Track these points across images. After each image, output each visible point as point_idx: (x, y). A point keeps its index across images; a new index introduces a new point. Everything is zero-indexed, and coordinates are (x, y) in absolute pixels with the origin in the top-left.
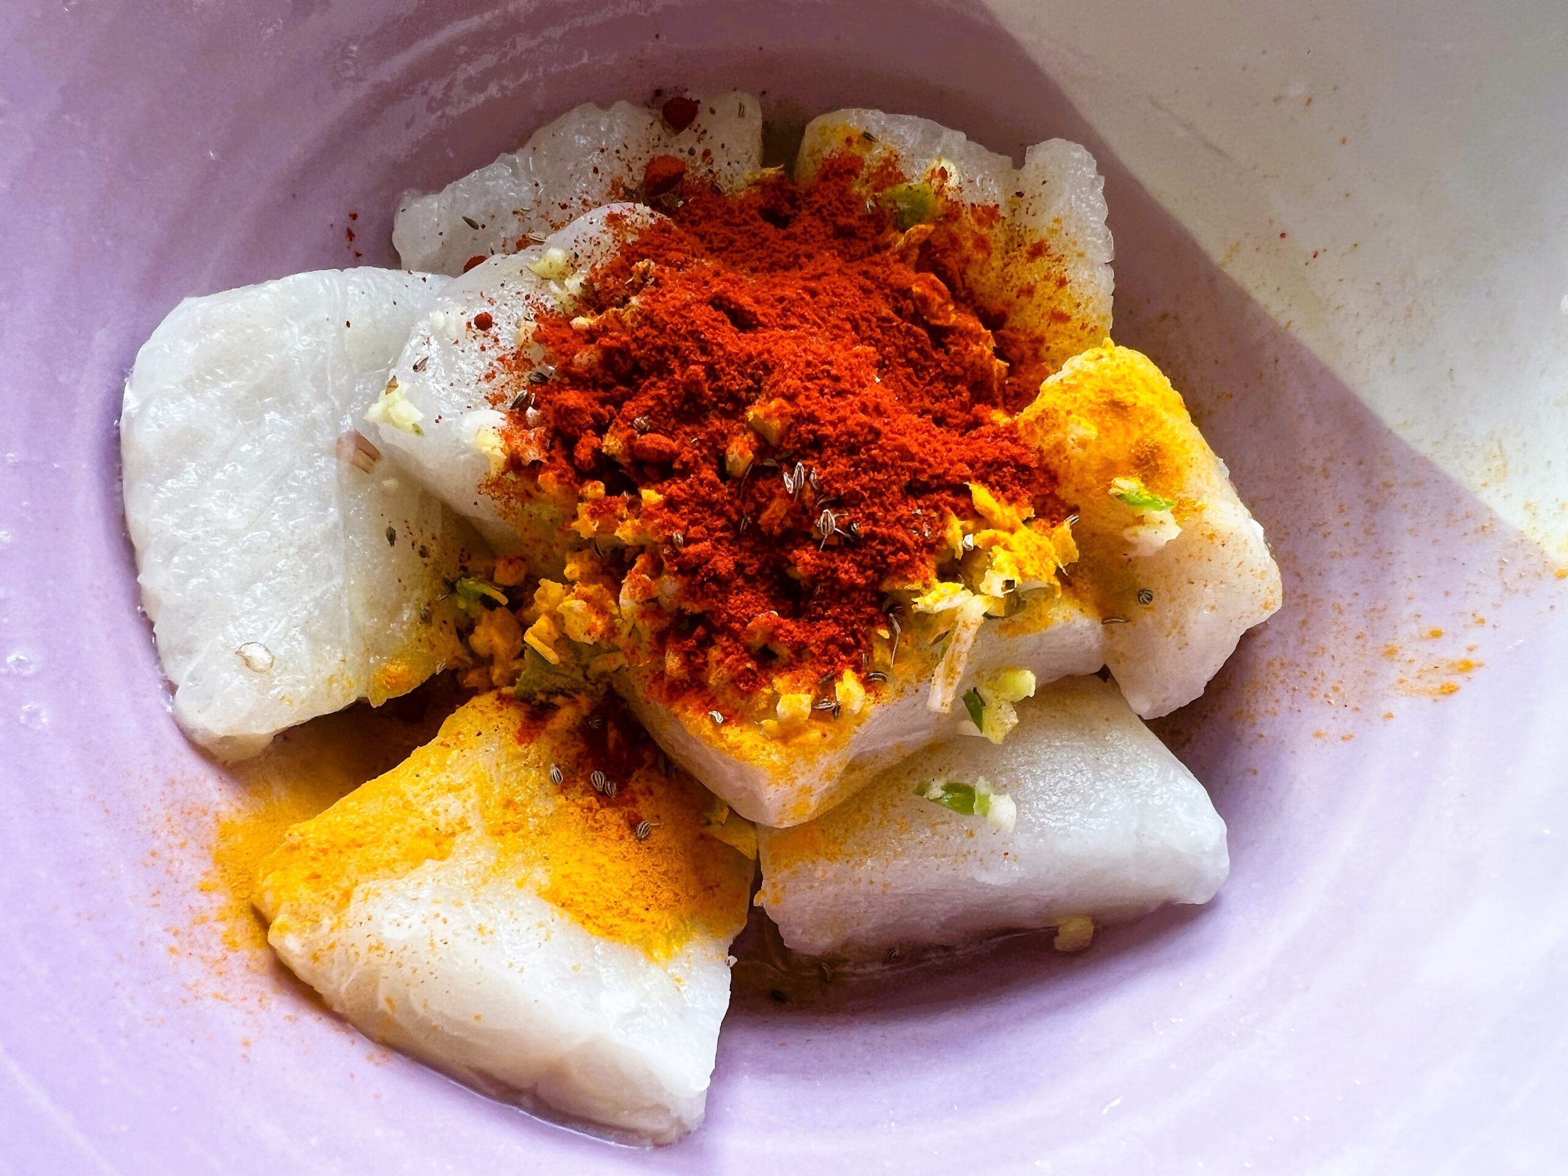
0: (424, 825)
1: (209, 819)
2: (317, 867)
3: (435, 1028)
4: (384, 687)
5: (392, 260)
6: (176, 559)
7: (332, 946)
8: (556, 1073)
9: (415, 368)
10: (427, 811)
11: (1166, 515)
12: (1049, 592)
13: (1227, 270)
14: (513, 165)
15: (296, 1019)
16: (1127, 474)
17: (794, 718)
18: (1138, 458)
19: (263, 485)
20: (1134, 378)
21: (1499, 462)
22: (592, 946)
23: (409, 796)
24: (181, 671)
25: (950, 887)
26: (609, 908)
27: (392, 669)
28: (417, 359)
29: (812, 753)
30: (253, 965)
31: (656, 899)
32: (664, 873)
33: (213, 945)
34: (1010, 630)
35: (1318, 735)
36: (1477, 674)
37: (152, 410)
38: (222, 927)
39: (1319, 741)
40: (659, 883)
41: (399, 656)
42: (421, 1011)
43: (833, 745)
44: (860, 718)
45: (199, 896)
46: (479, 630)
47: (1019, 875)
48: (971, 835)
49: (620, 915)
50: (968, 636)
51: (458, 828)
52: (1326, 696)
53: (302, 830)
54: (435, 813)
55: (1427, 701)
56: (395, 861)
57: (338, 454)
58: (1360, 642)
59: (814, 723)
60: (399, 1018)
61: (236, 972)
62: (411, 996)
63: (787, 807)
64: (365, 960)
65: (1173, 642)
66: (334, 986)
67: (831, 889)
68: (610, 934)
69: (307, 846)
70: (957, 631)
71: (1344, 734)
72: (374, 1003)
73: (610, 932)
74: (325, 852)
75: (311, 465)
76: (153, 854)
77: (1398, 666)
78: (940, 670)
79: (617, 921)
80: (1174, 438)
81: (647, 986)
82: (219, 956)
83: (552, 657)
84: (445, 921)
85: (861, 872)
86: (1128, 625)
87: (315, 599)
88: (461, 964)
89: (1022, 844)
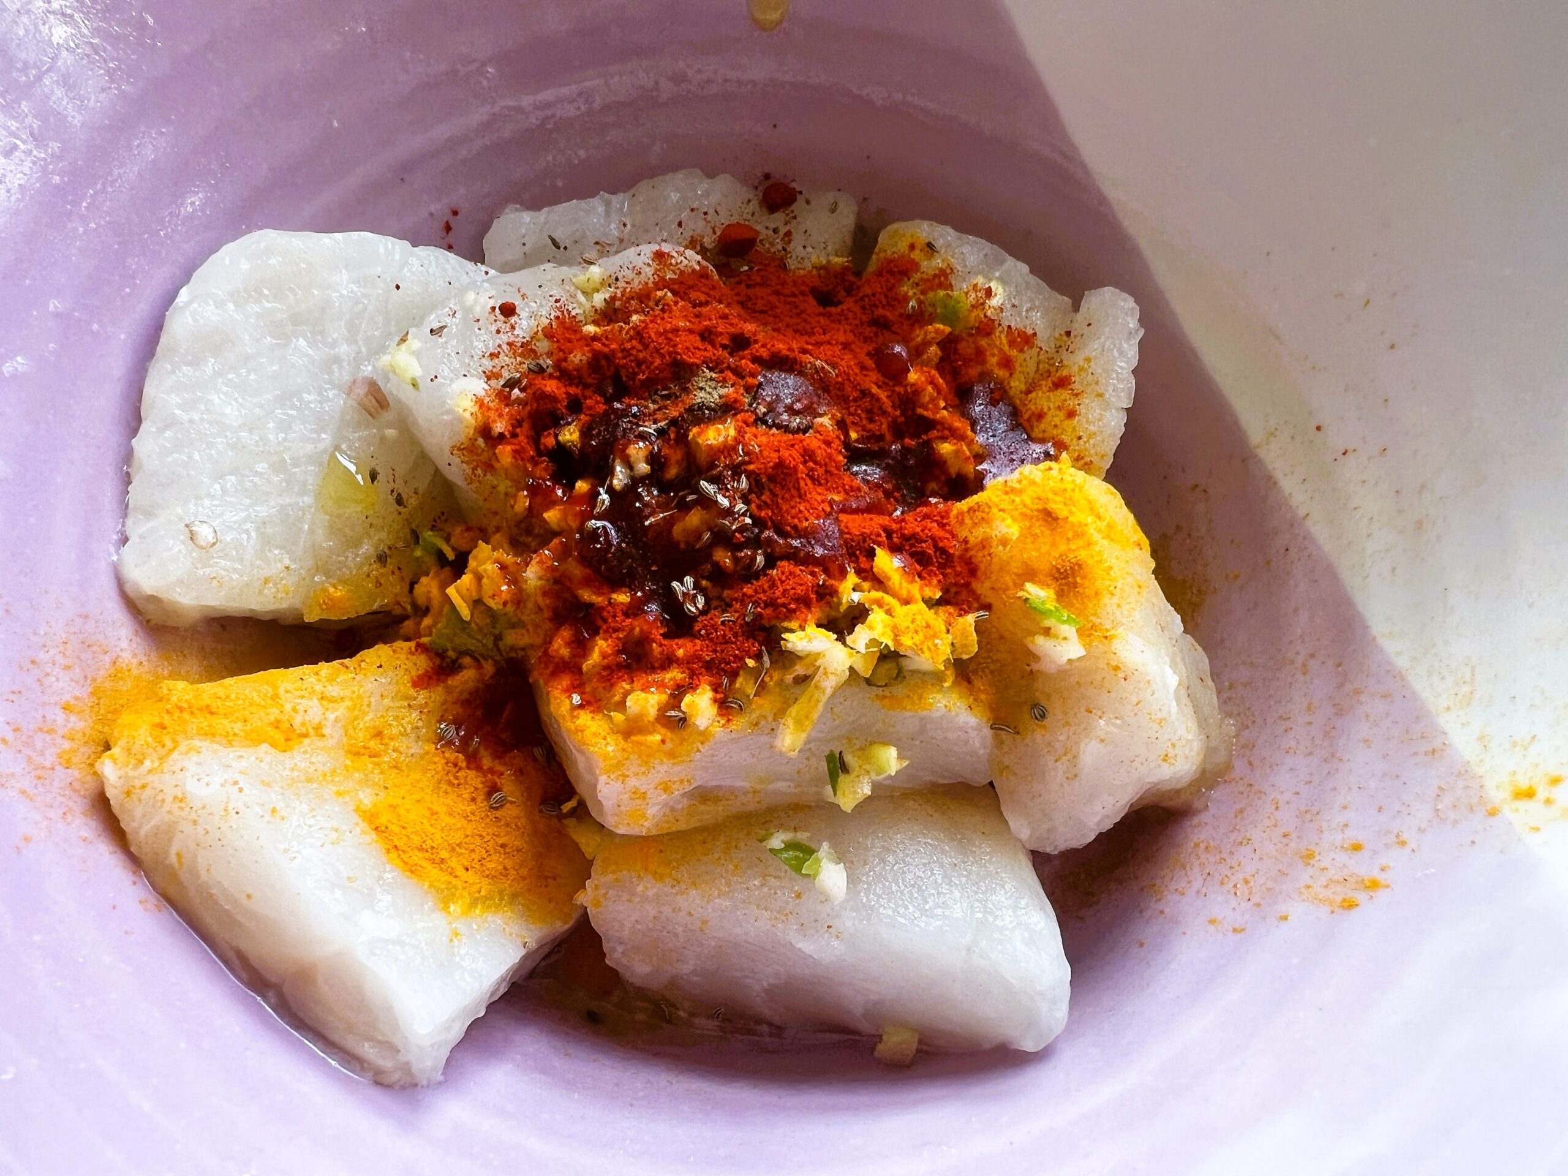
0: (280, 717)
1: (107, 659)
2: (167, 720)
3: (211, 895)
4: (320, 605)
5: (477, 255)
6: (168, 434)
7: (144, 787)
8: (304, 976)
9: (432, 331)
10: (288, 707)
11: (1068, 630)
12: (937, 678)
13: (1262, 453)
14: (608, 204)
15: (90, 843)
16: (1043, 584)
17: (640, 717)
18: (1058, 570)
19: (268, 396)
20: (1077, 495)
21: (1466, 689)
22: (384, 871)
23: (281, 691)
24: (136, 528)
25: (770, 947)
26: (421, 849)
27: (331, 590)
28: (436, 325)
29: (649, 756)
30: (76, 785)
31: (482, 864)
32: (503, 846)
33: (47, 753)
34: (886, 702)
35: (1212, 922)
36: (1382, 895)
37: (195, 305)
38: (67, 745)
39: (1212, 928)
40: (492, 852)
41: (344, 582)
42: (204, 876)
43: (671, 755)
44: (704, 735)
45: (58, 711)
46: (424, 580)
47: (837, 953)
48: (799, 896)
49: (433, 862)
50: (829, 684)
51: (312, 732)
52: (1235, 886)
53: (171, 687)
54: (294, 710)
55: (1325, 911)
56: (235, 735)
57: (350, 392)
58: (1285, 840)
59: (659, 727)
60: (185, 877)
61: (56, 783)
62: (200, 860)
63: (623, 808)
64: (168, 809)
65: (1061, 766)
66: (135, 824)
67: (651, 910)
68: (412, 872)
69: (168, 700)
70: (817, 678)
71: (1237, 926)
72: (166, 853)
73: (412, 870)
74: (181, 709)
75: (320, 394)
76: (33, 662)
77: (1310, 871)
78: (793, 711)
79: (424, 863)
80: (1101, 561)
81: (420, 925)
82: (48, 764)
83: (465, 612)
84: (241, 790)
85: (681, 901)
86: (1018, 737)
87: (282, 506)
88: (246, 838)
89: (848, 922)
